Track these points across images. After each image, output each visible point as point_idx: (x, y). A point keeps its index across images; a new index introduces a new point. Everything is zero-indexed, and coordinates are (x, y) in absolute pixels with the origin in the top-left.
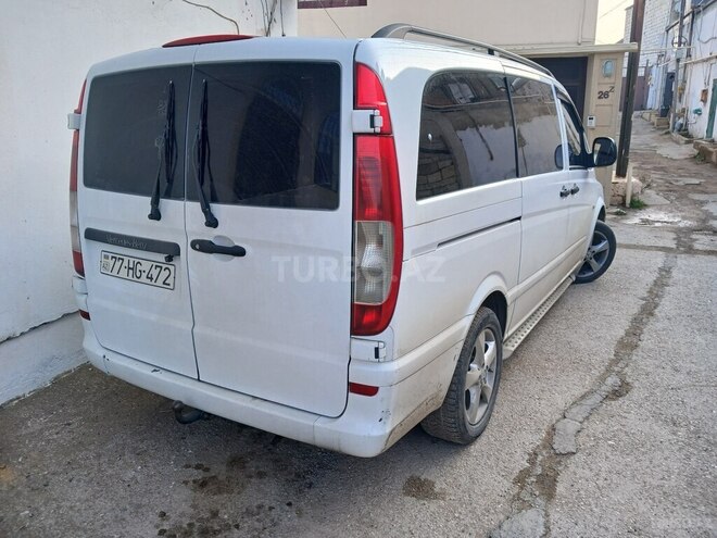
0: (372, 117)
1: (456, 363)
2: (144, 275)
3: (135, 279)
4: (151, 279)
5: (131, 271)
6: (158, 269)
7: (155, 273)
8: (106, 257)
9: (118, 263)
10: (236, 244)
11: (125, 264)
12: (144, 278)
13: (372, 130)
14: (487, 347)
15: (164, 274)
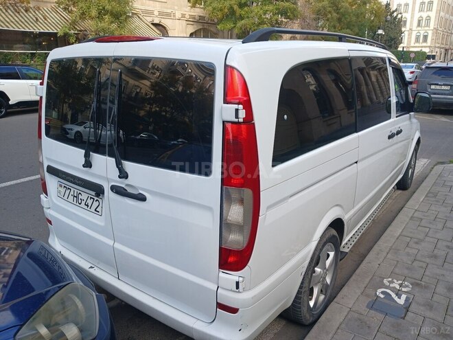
0: (237, 110)
1: (302, 277)
2: (83, 203)
3: (78, 204)
4: (88, 206)
5: (75, 198)
6: (92, 200)
7: (90, 202)
8: (61, 186)
9: (68, 192)
10: (141, 192)
11: (72, 193)
12: (83, 205)
13: (237, 120)
14: (328, 255)
15: (96, 204)
